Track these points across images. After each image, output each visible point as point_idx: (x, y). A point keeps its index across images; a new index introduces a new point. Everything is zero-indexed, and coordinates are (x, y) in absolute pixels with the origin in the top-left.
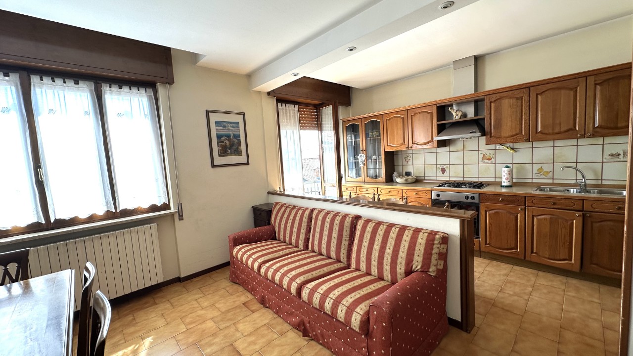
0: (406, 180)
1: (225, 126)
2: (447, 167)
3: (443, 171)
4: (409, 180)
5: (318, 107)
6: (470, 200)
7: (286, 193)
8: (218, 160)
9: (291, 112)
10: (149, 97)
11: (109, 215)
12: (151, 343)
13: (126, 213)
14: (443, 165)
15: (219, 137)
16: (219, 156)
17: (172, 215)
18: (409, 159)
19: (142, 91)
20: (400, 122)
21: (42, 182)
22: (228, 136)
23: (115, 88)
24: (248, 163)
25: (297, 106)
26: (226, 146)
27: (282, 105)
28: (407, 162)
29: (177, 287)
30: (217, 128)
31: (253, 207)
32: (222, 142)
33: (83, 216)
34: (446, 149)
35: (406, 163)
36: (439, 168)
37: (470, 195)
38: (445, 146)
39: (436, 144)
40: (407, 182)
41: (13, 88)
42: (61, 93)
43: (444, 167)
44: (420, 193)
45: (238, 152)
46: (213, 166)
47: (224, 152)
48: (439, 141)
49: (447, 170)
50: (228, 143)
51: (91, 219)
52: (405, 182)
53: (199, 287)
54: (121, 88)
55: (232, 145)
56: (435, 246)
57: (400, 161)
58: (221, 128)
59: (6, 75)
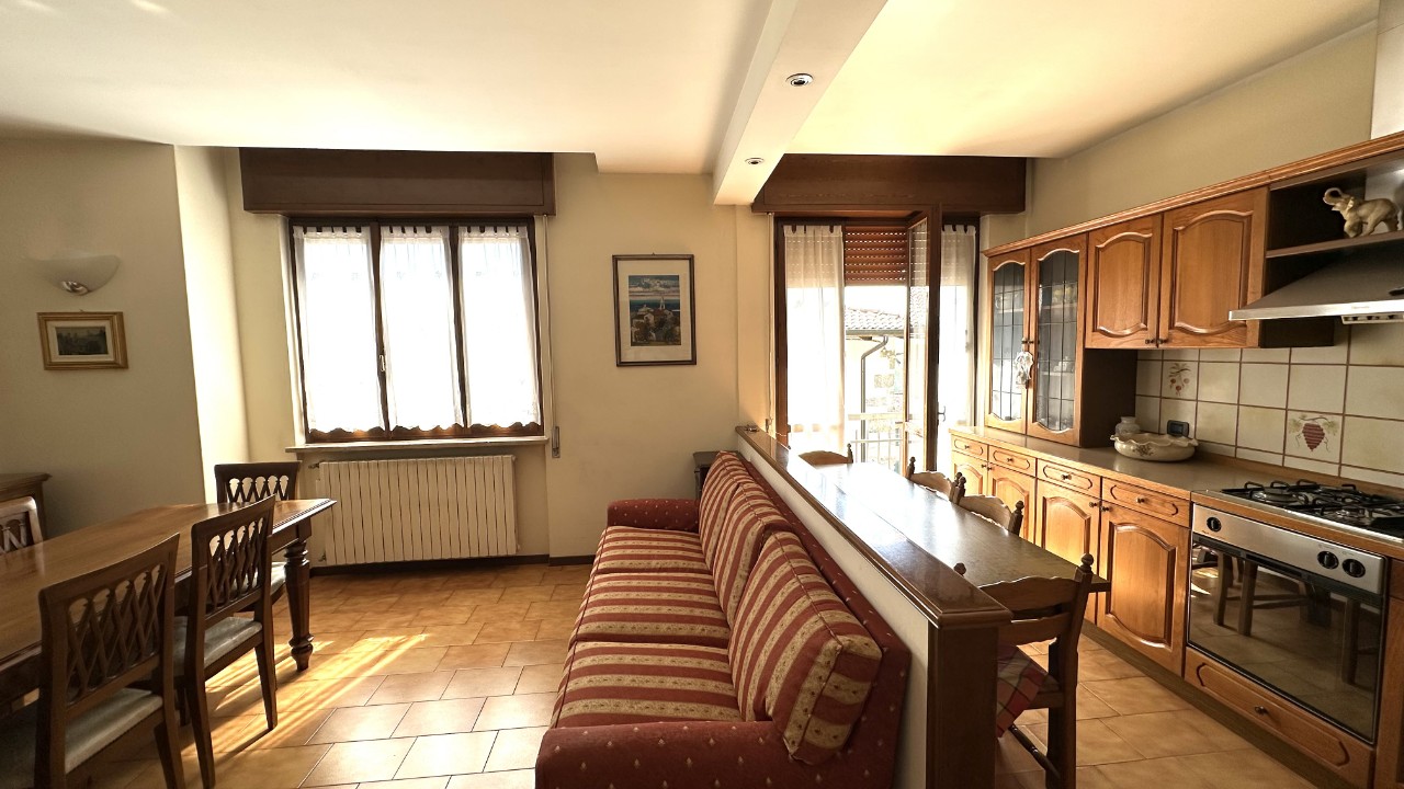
1: (648, 286)
2: (1332, 425)
3: (1314, 436)
5: (907, 222)
6: (1339, 574)
8: (631, 353)
9: (819, 244)
10: (523, 241)
14: (1309, 415)
15: (634, 307)
16: (633, 344)
17: (543, 445)
18: (1186, 381)
19: (513, 232)
21: (384, 373)
22: (655, 305)
23: (475, 233)
24: (693, 362)
25: (838, 230)
26: (648, 324)
27: (794, 230)
28: (1178, 388)
30: (633, 289)
32: (641, 317)
33: (426, 427)
34: (1336, 353)
35: (1173, 392)
36: (1297, 425)
43: (1320, 422)
44: (1155, 503)
45: (672, 338)
46: (621, 364)
47: (641, 338)
49: (1331, 438)
50: (652, 319)
52: (1137, 455)
54: (483, 231)
55: (661, 323)
58: (640, 289)
59: (359, 231)
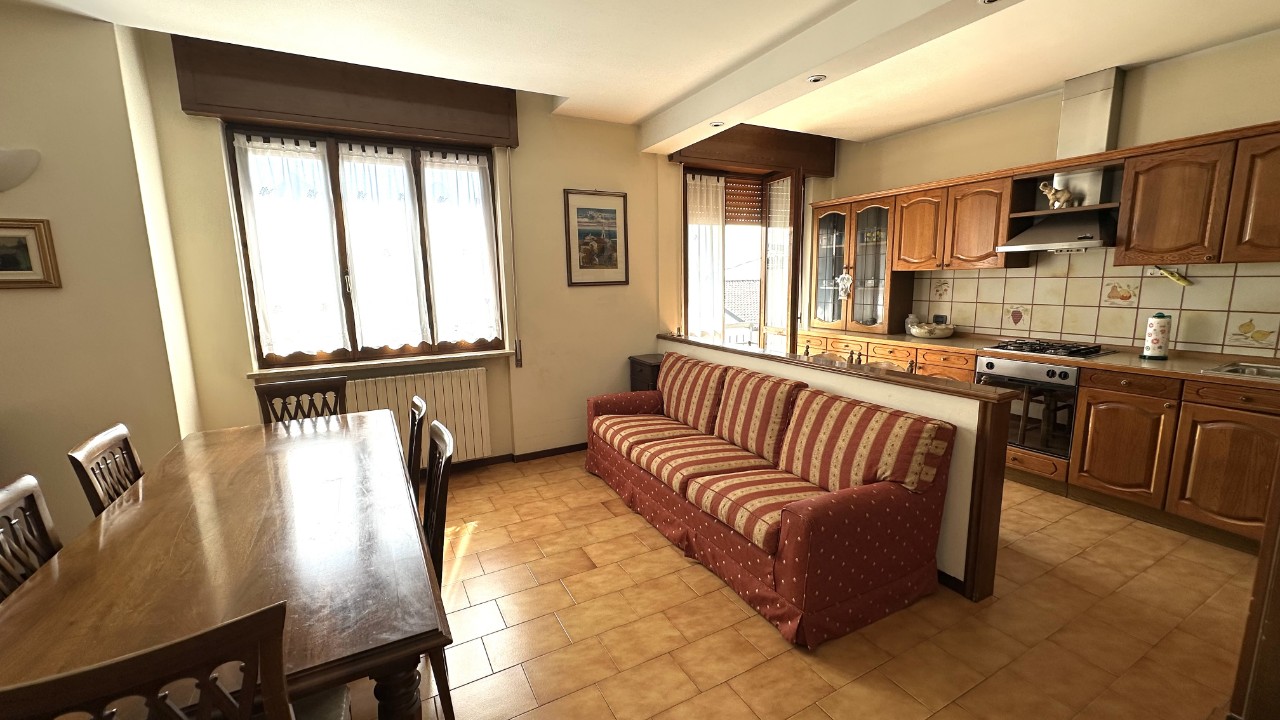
0: (931, 332)
1: (592, 217)
2: (1027, 310)
3: (1017, 317)
4: (937, 331)
5: (764, 181)
6: (1056, 380)
7: (691, 338)
8: (579, 275)
9: (710, 190)
10: (482, 170)
11: (425, 349)
12: (476, 529)
13: (446, 347)
14: (1015, 306)
15: (582, 235)
16: (581, 267)
17: (507, 357)
18: (946, 290)
19: (474, 160)
20: (929, 210)
21: (349, 294)
22: (597, 234)
23: (437, 158)
24: (626, 282)
25: (722, 179)
26: (593, 251)
27: (693, 178)
28: (940, 295)
29: (509, 467)
30: (580, 220)
31: (630, 358)
32: (587, 244)
33: (395, 346)
34: (1029, 272)
35: (937, 298)
36: (1008, 311)
37: (1058, 369)
38: (1027, 265)
39: (1001, 261)
40: (933, 336)
41: (320, 162)
42: (372, 166)
43: (1020, 309)
44: (953, 358)
45: (611, 263)
46: (571, 284)
47: (588, 262)
48: (1008, 255)
49: (1026, 317)
50: (596, 245)
51: (404, 351)
52: (928, 335)
53: (540, 472)
54: (444, 157)
55: (602, 250)
56: (921, 441)
57: (924, 292)
58: (586, 220)
59: (313, 145)
